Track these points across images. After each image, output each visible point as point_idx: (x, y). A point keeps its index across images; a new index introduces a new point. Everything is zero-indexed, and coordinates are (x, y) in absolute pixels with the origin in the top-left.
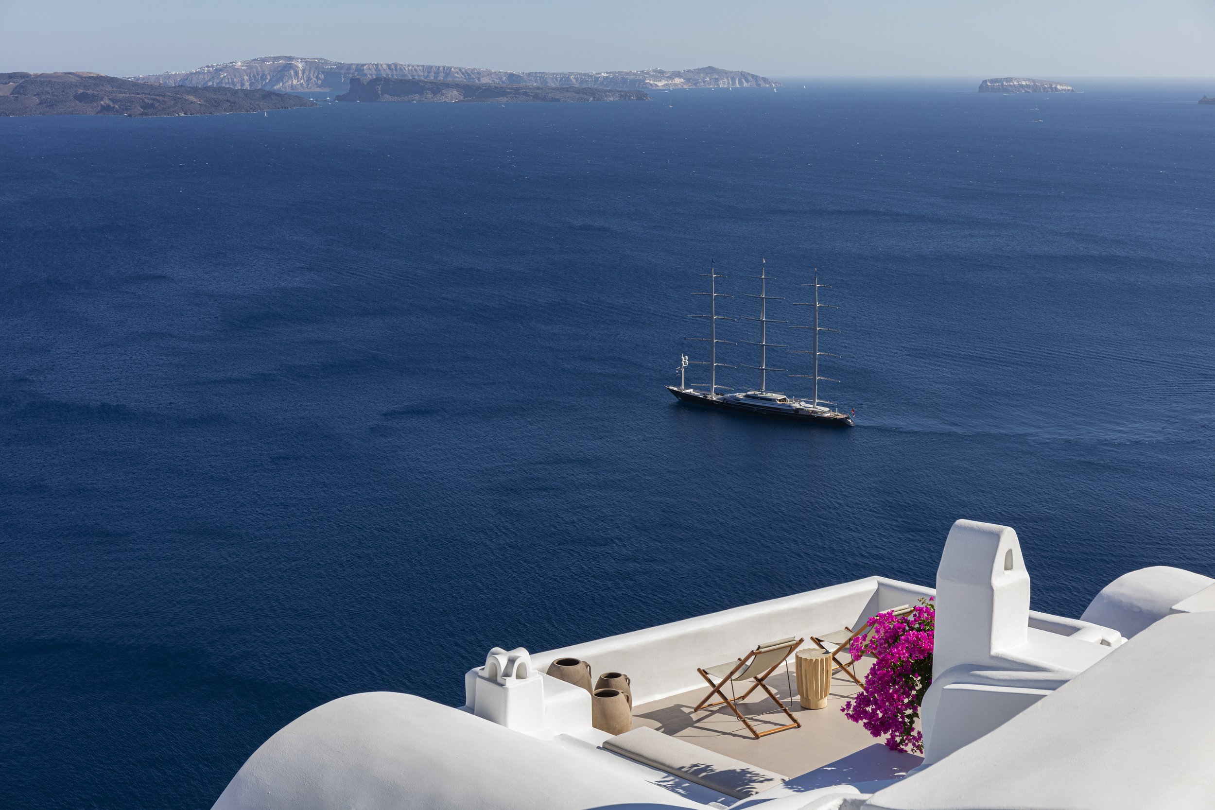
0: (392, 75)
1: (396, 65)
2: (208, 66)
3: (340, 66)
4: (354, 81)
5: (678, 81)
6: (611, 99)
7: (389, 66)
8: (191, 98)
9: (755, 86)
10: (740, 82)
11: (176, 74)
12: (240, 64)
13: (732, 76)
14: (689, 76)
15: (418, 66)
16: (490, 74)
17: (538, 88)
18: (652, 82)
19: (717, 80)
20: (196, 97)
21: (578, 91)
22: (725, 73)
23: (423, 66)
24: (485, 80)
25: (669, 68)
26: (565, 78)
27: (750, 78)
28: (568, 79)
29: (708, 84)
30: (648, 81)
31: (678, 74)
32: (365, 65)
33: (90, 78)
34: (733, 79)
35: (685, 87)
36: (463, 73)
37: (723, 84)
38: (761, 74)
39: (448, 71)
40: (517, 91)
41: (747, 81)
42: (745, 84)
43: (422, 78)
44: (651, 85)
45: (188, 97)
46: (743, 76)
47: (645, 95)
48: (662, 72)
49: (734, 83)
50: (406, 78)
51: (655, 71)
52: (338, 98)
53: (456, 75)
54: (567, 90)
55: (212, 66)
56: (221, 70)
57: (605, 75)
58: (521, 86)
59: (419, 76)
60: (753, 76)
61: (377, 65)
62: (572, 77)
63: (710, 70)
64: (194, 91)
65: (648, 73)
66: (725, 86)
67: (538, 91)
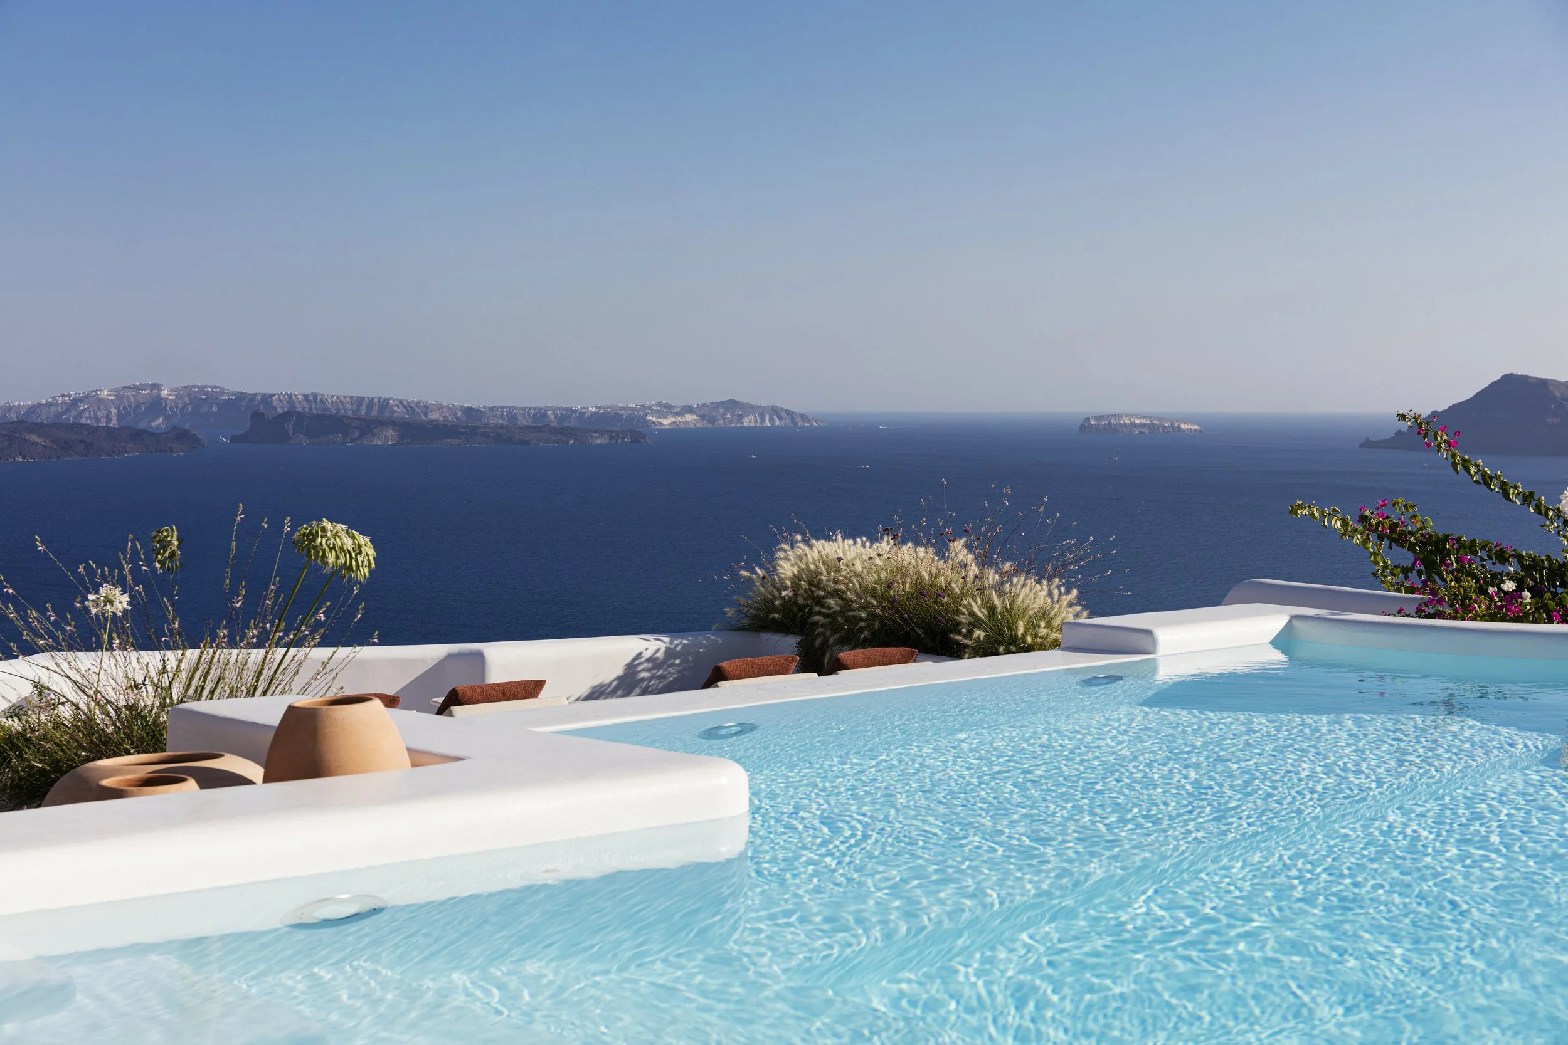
0: (310, 408)
1: (315, 396)
2: (63, 396)
3: (241, 396)
4: (257, 416)
5: (689, 417)
6: (599, 441)
7: (306, 397)
8: (34, 438)
9: (791, 425)
10: (771, 420)
11: (19, 405)
12: (106, 392)
13: (761, 411)
14: (706, 412)
15: (345, 397)
16: (440, 407)
17: (502, 427)
18: (654, 419)
19: (740, 418)
20: (39, 436)
21: (554, 431)
22: (749, 408)
23: (351, 397)
24: (434, 416)
25: (678, 402)
26: (541, 414)
27: (783, 414)
28: (545, 415)
29: (726, 421)
30: (649, 418)
31: (689, 409)
32: (274, 395)
34: (762, 416)
35: (699, 425)
36: (404, 407)
37: (748, 422)
38: (797, 409)
39: (384, 404)
40: (473, 431)
41: (780, 418)
42: (777, 423)
43: (350, 413)
44: (654, 423)
45: (28, 437)
46: (775, 411)
47: (643, 436)
48: (668, 407)
49: (763, 421)
50: (328, 413)
51: (660, 405)
52: (234, 439)
53: (395, 408)
54: (539, 429)
55: (69, 395)
56: (81, 400)
57: (594, 410)
58: (478, 424)
59: (345, 410)
60: (787, 412)
61: (290, 396)
62: (550, 412)
63: (732, 404)
64: (39, 428)
65: (650, 408)
66: (752, 425)
67: (501, 431)
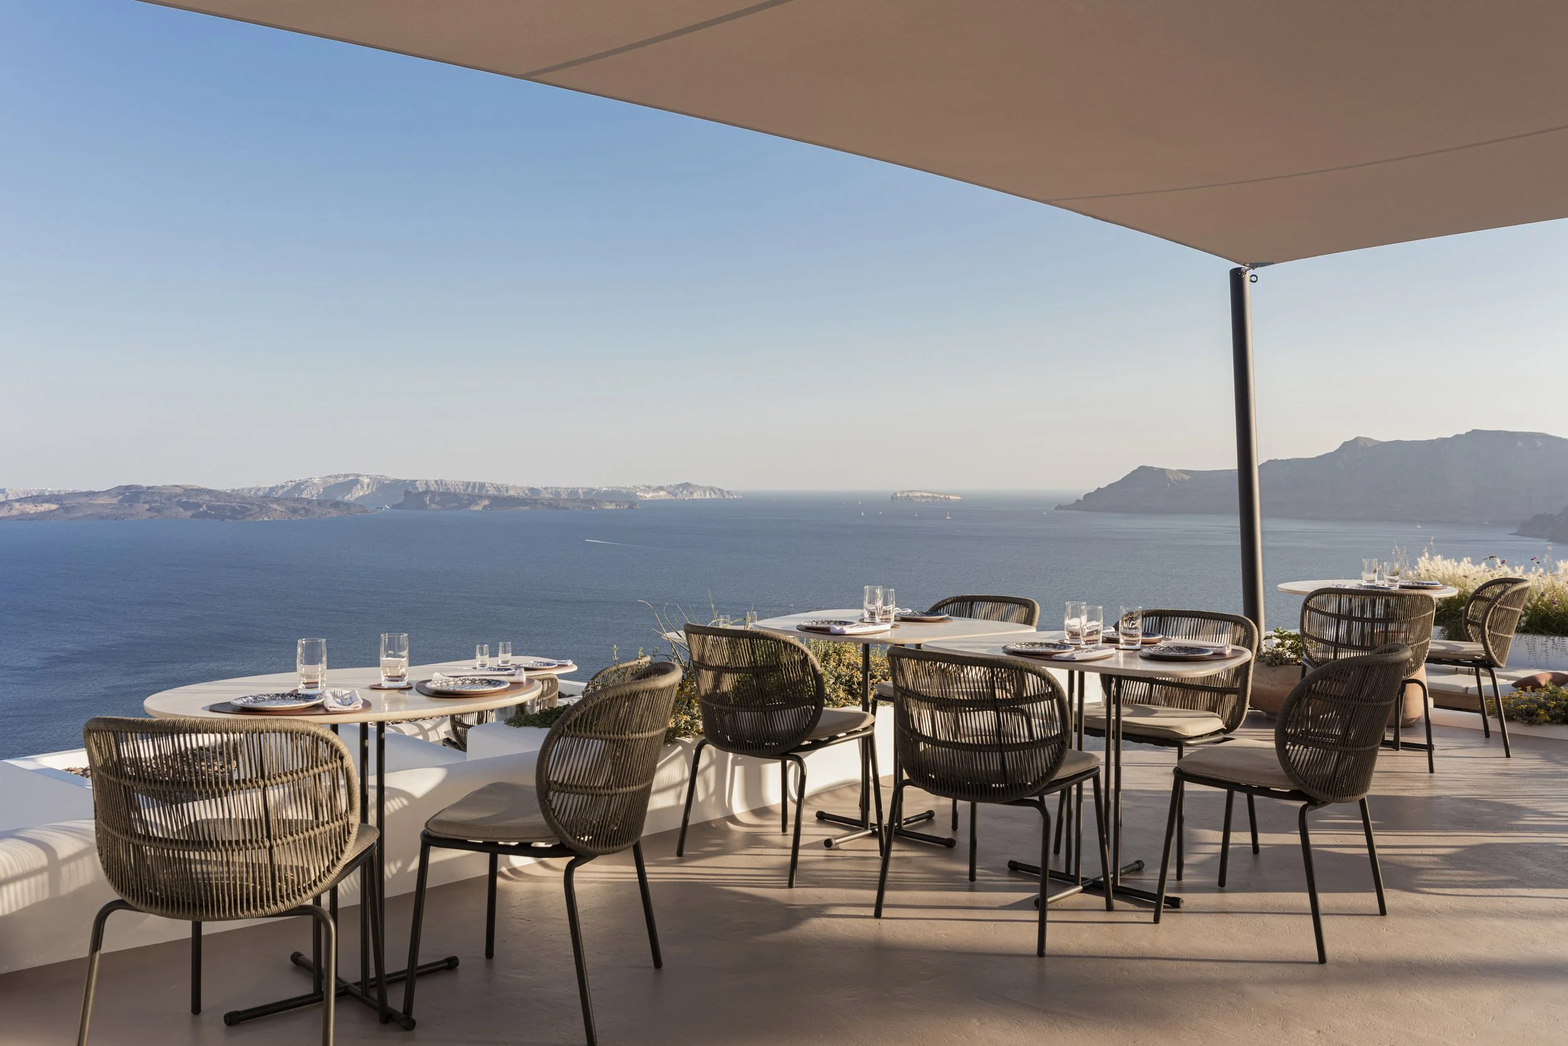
0: (439, 489)
1: (442, 481)
2: (291, 481)
3: (397, 482)
4: (407, 493)
5: (662, 493)
6: (609, 508)
7: (436, 482)
8: (275, 506)
9: (721, 497)
10: (710, 494)
11: (265, 487)
12: (317, 479)
13: (704, 489)
14: (674, 490)
15: (459, 482)
16: (515, 487)
17: (552, 499)
18: (641, 495)
19: (692, 493)
20: (278, 505)
21: (583, 501)
22: (698, 488)
23: (463, 482)
24: (512, 493)
25: (655, 485)
26: (574, 492)
27: (717, 492)
28: (577, 492)
29: (685, 496)
30: (638, 494)
31: (661, 488)
32: (417, 481)
33: (192, 490)
34: (704, 491)
35: (668, 498)
36: (494, 487)
37: (696, 496)
38: (725, 488)
39: (482, 486)
40: (535, 502)
41: (715, 493)
42: (713, 496)
43: (462, 491)
44: (641, 496)
45: (271, 505)
46: (712, 489)
47: (635, 504)
48: (649, 487)
49: (705, 495)
50: (449, 491)
51: (644, 486)
52: (394, 507)
53: (489, 489)
54: (574, 501)
55: (295, 481)
56: (302, 484)
57: (606, 489)
58: (539, 497)
59: (460, 490)
60: (719, 490)
61: (427, 481)
62: (580, 491)
63: (686, 486)
64: (277, 500)
65: (638, 488)
66: (699, 497)
67: (552, 502)
